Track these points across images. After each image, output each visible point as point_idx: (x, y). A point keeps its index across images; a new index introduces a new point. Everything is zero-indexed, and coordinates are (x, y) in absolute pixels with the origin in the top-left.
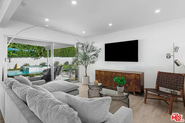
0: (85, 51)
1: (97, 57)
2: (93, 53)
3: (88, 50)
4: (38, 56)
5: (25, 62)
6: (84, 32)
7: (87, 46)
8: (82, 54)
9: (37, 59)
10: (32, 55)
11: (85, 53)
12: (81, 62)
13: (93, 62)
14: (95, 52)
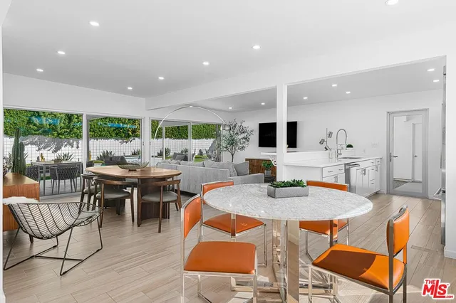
0: (231, 132)
1: (248, 141)
2: (243, 135)
3: (236, 131)
4: (129, 136)
5: (104, 148)
6: (230, 108)
7: (235, 126)
8: (228, 137)
9: (127, 142)
10: (117, 134)
11: (231, 136)
12: (226, 148)
13: (243, 148)
14: (246, 134)
